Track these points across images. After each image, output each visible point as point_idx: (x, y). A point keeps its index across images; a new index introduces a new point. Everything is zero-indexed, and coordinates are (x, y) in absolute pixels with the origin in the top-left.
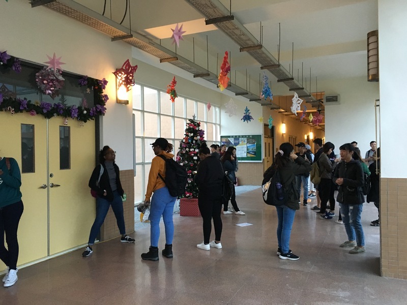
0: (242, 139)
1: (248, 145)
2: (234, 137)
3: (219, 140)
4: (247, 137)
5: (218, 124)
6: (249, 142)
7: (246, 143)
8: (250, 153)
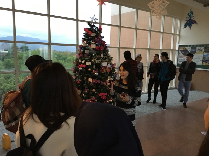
0: (199, 48)
1: (205, 54)
2: (192, 46)
3: (177, 48)
4: (205, 46)
5: (178, 35)
6: (206, 52)
7: (203, 52)
8: (206, 61)
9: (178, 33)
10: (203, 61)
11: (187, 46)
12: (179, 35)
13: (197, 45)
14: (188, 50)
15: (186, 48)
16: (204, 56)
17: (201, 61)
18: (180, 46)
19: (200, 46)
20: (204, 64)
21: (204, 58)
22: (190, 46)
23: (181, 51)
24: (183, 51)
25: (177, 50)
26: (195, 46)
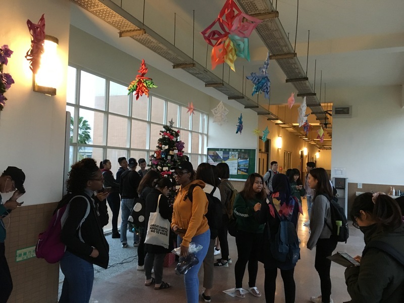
0: (233, 153)
1: (240, 161)
2: (223, 150)
3: (205, 152)
4: (239, 150)
5: (205, 134)
6: (240, 158)
7: (237, 157)
8: (242, 170)
9: (205, 132)
10: (238, 169)
11: (218, 149)
12: (207, 135)
13: (229, 149)
14: (220, 155)
15: (217, 152)
16: (238, 163)
17: (235, 169)
18: (209, 149)
19: (233, 150)
20: (240, 173)
21: (239, 166)
22: (221, 150)
23: (210, 156)
24: (213, 156)
25: (205, 155)
26: (228, 150)
